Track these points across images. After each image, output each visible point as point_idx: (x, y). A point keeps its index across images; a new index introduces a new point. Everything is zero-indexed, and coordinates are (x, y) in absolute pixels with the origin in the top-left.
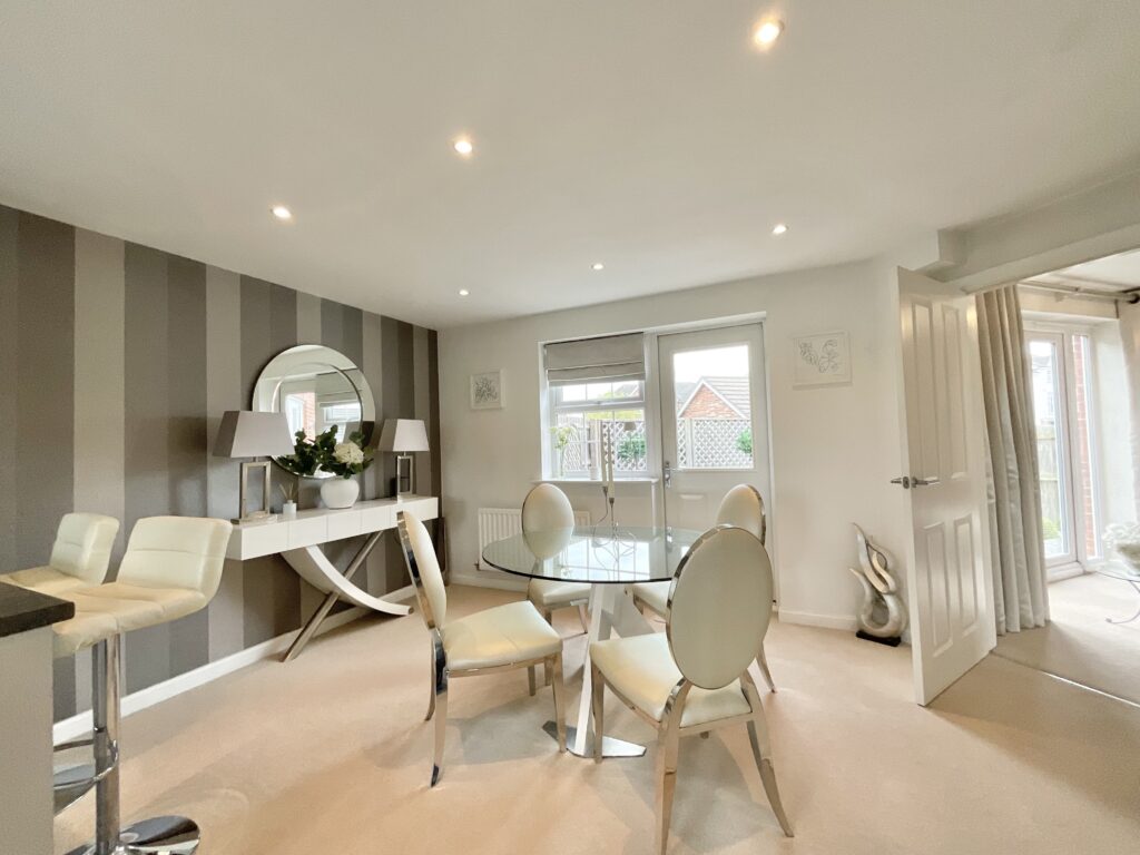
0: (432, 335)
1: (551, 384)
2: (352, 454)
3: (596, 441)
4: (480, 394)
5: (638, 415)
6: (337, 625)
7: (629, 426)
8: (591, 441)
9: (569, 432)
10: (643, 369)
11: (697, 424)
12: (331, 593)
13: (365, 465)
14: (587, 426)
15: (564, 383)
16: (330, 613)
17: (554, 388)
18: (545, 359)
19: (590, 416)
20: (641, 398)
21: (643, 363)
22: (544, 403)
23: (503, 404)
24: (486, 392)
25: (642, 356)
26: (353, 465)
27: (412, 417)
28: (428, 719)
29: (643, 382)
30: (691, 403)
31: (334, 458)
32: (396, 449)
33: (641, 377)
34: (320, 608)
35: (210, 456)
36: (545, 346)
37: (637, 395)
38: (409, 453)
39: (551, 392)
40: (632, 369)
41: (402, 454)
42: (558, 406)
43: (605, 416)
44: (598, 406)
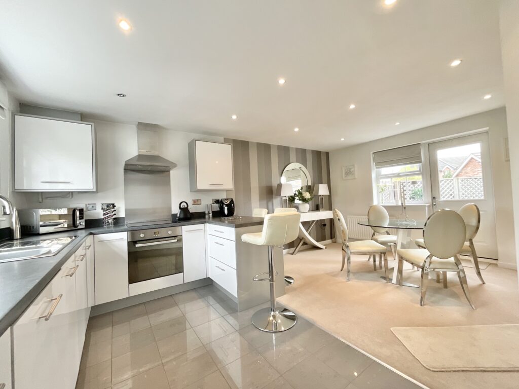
0: (327, 154)
1: (377, 168)
2: (307, 195)
3: (398, 190)
4: (347, 174)
5: (419, 178)
6: (305, 249)
7: (414, 183)
8: (395, 190)
9: (385, 186)
10: (420, 159)
11: (462, 181)
12: (303, 238)
13: (311, 199)
14: (393, 185)
15: (382, 167)
16: (303, 245)
17: (378, 169)
18: (374, 159)
19: (394, 180)
20: (420, 170)
21: (421, 156)
22: (374, 175)
23: (356, 177)
24: (349, 172)
25: (420, 153)
26: (308, 199)
27: (322, 183)
28: (341, 270)
29: (421, 164)
30: (463, 169)
31: (303, 197)
32: (319, 194)
33: (420, 162)
34: (300, 243)
35: (273, 196)
36: (374, 153)
37: (418, 169)
38: (323, 196)
39: (376, 172)
40: (415, 159)
41: (320, 195)
42: (379, 177)
43: (402, 179)
44: (399, 175)
